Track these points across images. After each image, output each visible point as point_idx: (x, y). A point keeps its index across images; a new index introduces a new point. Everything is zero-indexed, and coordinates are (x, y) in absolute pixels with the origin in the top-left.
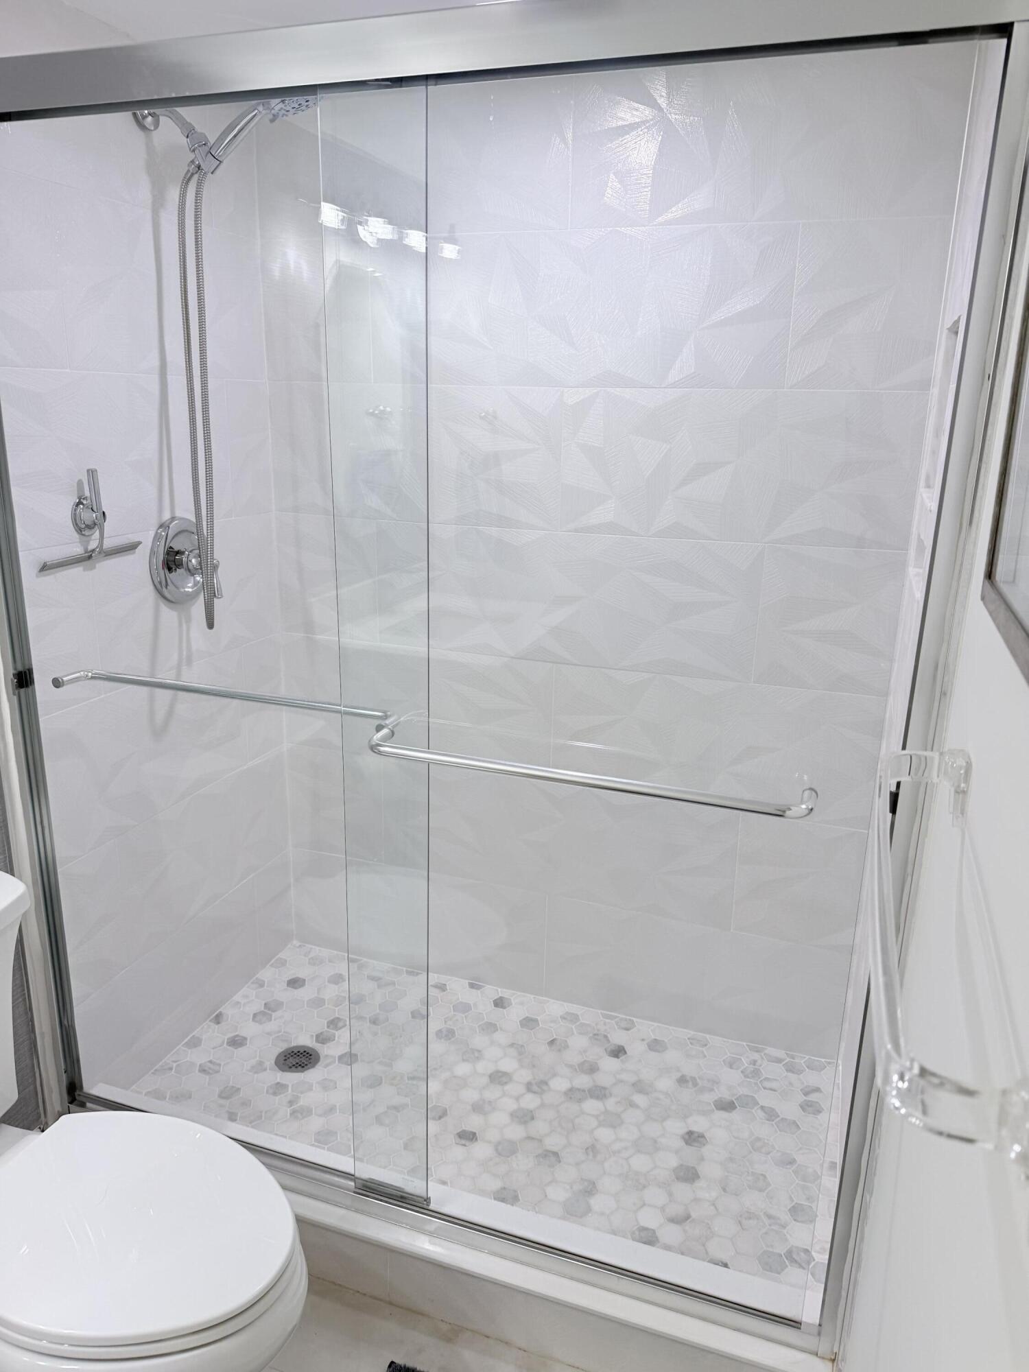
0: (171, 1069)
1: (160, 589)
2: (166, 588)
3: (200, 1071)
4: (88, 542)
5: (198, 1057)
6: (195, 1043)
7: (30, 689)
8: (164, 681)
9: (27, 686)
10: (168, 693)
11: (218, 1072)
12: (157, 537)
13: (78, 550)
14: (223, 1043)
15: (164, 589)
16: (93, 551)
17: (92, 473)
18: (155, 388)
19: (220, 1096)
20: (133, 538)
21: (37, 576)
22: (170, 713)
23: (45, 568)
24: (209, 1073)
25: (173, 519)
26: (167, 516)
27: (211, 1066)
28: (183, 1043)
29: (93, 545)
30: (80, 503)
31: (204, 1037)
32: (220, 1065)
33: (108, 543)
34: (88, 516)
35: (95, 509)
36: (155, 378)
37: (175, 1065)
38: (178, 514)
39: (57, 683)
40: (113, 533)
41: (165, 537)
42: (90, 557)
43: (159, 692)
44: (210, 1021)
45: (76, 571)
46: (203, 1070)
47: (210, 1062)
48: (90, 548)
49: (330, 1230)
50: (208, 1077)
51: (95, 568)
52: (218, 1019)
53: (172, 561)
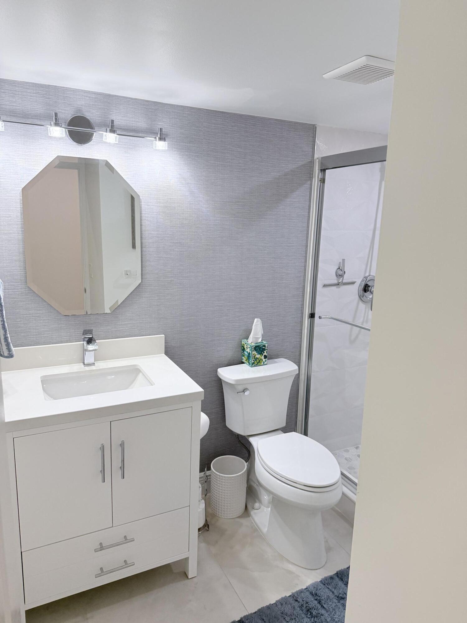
0: (336, 454)
1: (361, 297)
2: (363, 297)
3: (345, 459)
4: (339, 280)
5: (346, 455)
6: (347, 451)
7: (314, 318)
8: (356, 324)
9: (313, 318)
10: (358, 329)
11: (351, 462)
12: (363, 280)
13: (336, 282)
14: (356, 455)
15: (362, 298)
16: (340, 283)
17: (344, 260)
18: (371, 236)
19: (348, 468)
20: (354, 280)
21: (322, 288)
22: (357, 337)
23: (325, 286)
24: (347, 461)
25: (369, 275)
26: (367, 274)
27: (349, 459)
28: (344, 449)
29: (340, 281)
30: (339, 268)
31: (350, 451)
32: (352, 460)
33: (344, 281)
34: (340, 272)
35: (342, 271)
36: (371, 232)
37: (338, 454)
38: (371, 274)
39: (320, 318)
40: (346, 278)
41: (365, 281)
42: (338, 284)
43: (355, 327)
44: (355, 447)
45: (334, 288)
46: (346, 459)
47: (349, 458)
48: (339, 282)
49: (348, 498)
50: (347, 462)
51: (340, 287)
52: (357, 448)
53: (366, 288)
